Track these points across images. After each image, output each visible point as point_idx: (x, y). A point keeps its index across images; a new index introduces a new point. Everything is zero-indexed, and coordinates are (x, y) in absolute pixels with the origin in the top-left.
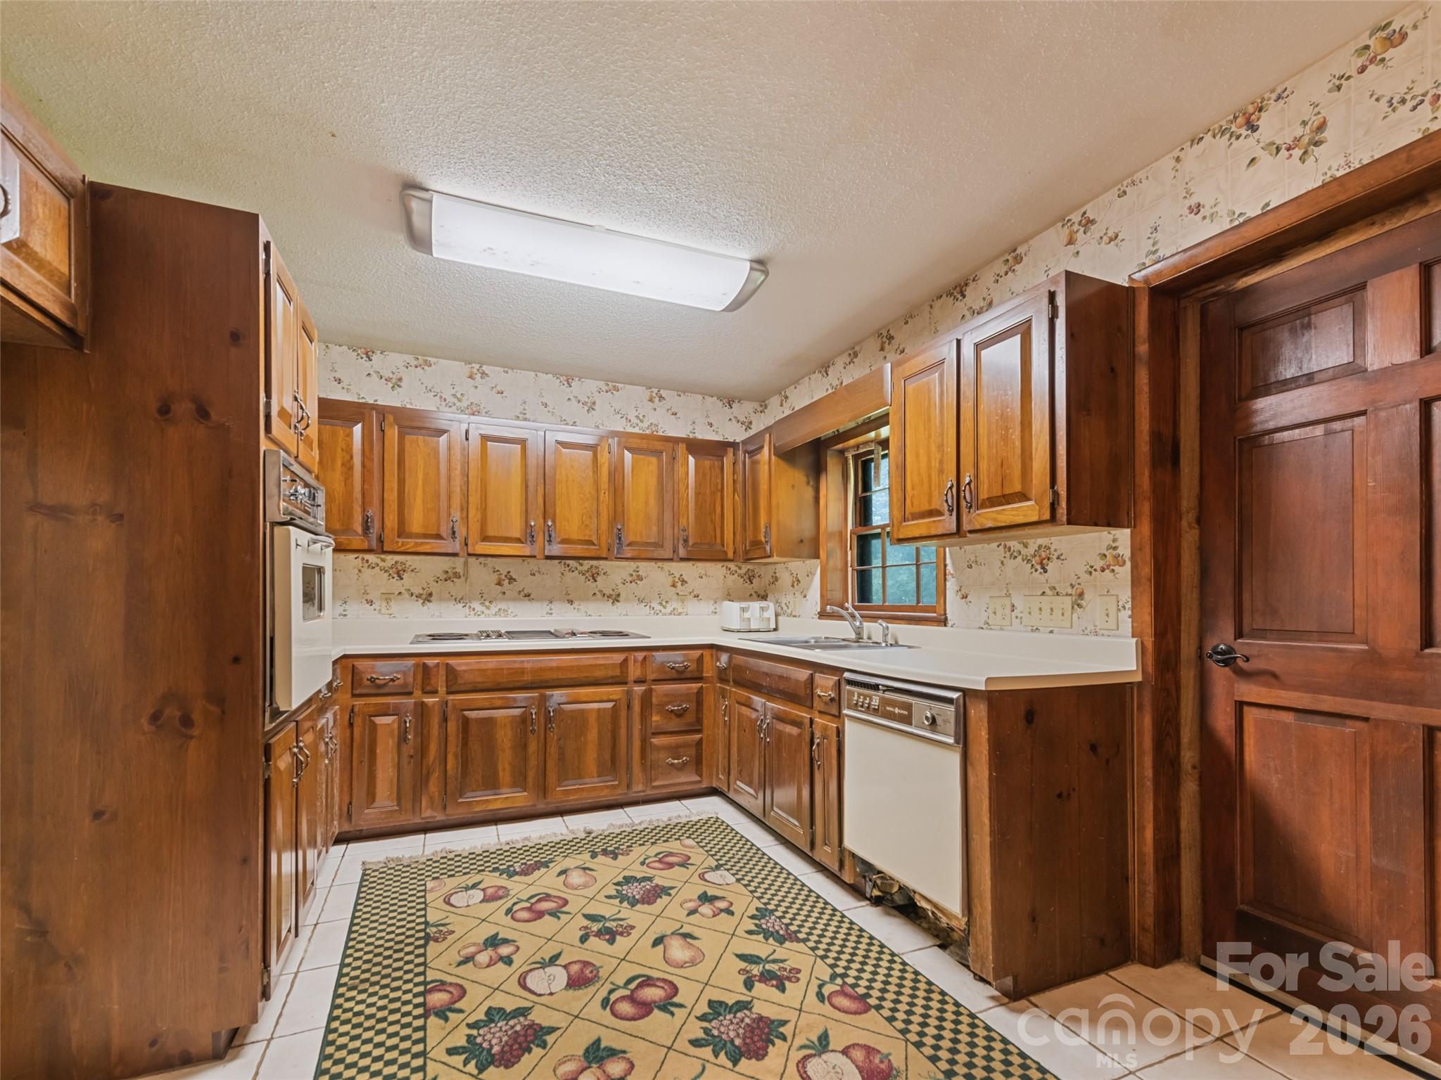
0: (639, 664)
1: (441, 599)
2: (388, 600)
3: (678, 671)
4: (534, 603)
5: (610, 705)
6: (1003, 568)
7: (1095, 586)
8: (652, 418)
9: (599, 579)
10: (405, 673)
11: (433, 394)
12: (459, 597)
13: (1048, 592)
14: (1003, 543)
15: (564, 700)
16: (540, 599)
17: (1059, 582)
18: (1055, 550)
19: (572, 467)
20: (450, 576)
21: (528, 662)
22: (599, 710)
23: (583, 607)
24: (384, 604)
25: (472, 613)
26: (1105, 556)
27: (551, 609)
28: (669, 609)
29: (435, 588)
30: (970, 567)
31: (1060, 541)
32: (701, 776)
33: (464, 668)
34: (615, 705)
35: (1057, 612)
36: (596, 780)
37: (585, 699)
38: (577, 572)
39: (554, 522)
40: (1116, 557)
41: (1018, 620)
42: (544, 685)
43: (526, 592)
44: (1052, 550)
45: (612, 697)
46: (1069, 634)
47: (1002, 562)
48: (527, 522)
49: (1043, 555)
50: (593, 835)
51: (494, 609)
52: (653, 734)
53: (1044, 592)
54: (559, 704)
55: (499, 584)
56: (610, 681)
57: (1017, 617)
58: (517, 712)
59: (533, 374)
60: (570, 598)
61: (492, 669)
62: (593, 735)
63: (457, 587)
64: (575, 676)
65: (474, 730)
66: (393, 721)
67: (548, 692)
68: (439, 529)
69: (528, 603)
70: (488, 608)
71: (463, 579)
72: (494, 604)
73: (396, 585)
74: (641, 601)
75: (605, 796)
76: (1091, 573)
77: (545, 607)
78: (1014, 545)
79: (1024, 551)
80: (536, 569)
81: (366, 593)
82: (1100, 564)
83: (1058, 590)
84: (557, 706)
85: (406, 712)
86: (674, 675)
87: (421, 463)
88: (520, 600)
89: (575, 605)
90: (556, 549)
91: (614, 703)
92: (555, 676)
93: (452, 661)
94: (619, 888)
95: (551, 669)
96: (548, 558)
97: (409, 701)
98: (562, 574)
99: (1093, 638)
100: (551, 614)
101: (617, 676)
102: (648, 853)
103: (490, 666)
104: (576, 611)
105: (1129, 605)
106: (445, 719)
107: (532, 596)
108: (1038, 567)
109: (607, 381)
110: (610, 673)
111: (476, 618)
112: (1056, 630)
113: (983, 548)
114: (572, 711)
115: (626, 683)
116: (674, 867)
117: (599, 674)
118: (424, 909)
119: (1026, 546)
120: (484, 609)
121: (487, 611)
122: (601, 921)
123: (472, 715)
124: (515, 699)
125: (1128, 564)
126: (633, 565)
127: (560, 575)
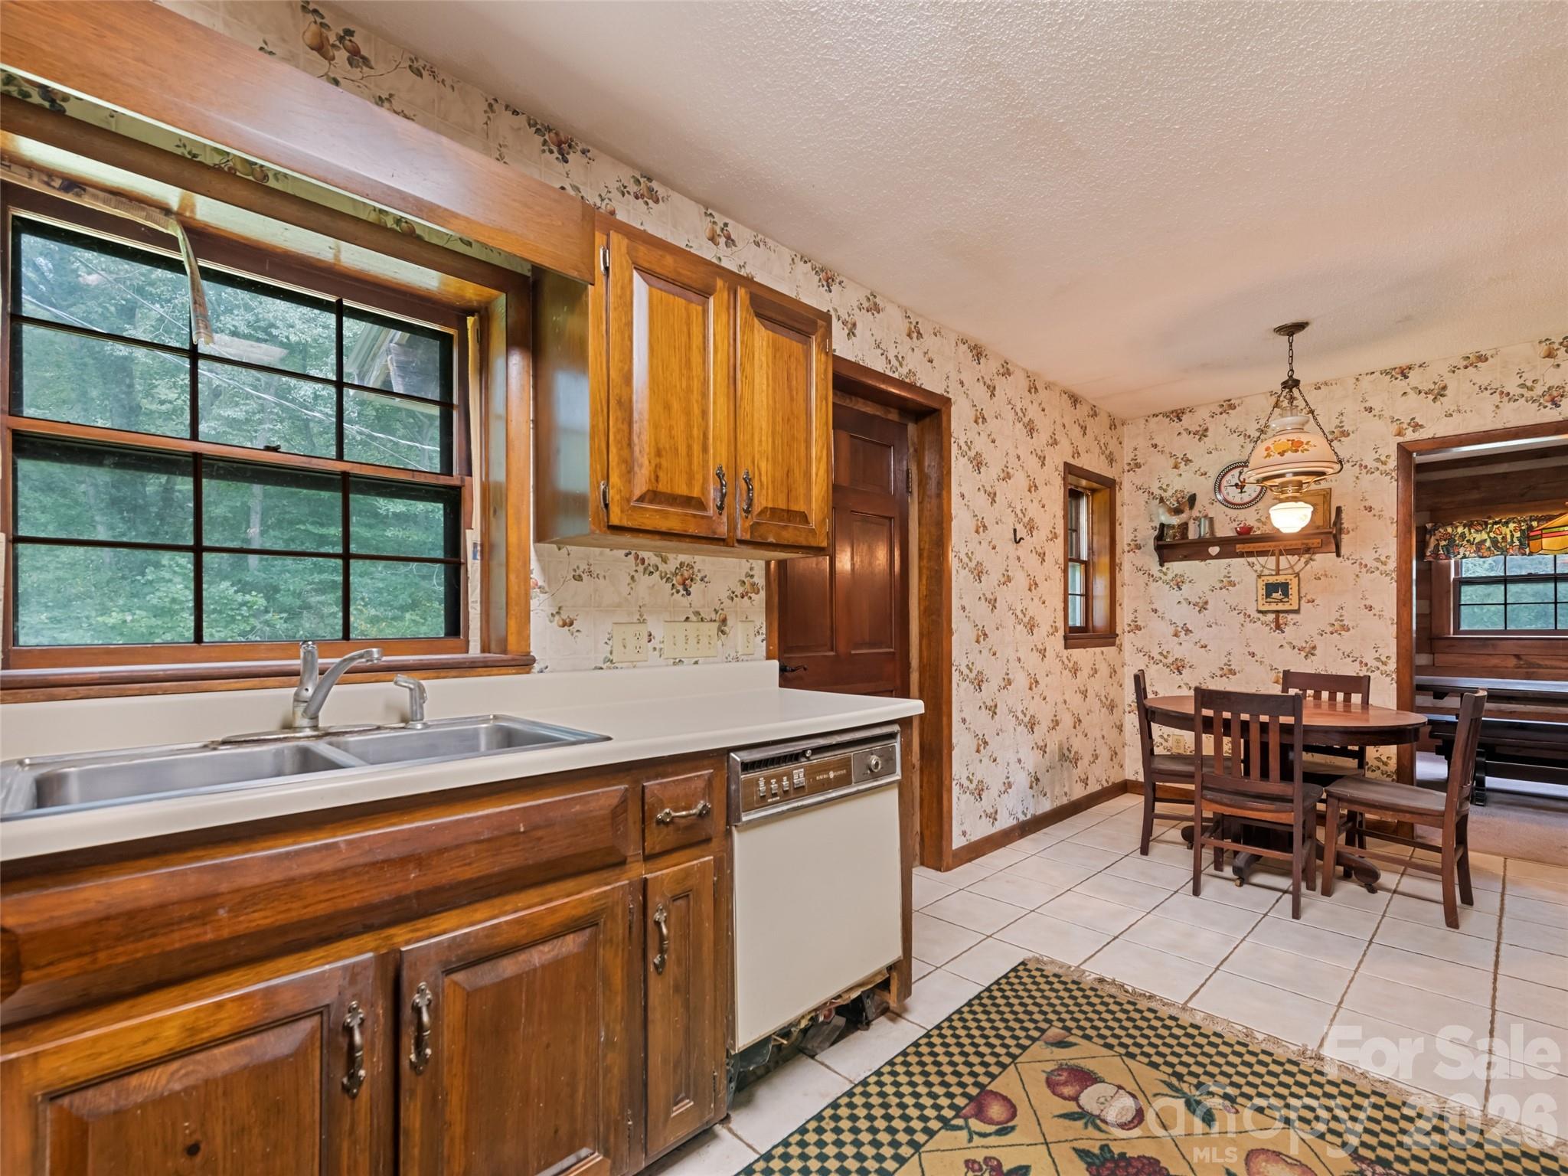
6: (633, 585)
7: (736, 612)
13: (693, 618)
14: (633, 552)
17: (704, 606)
18: (699, 571)
26: (744, 582)
30: (579, 578)
31: (704, 561)
35: (704, 640)
40: (753, 585)
41: (657, 653)
44: (696, 570)
46: (714, 663)
47: (633, 577)
49: (686, 574)
53: (688, 618)
57: (655, 649)
76: (732, 599)
78: (650, 557)
79: (662, 567)
82: (739, 590)
83: (703, 615)
99: (735, 665)
105: (764, 630)
108: (680, 588)
112: (701, 660)
113: (601, 554)
119: (665, 561)
125: (763, 593)
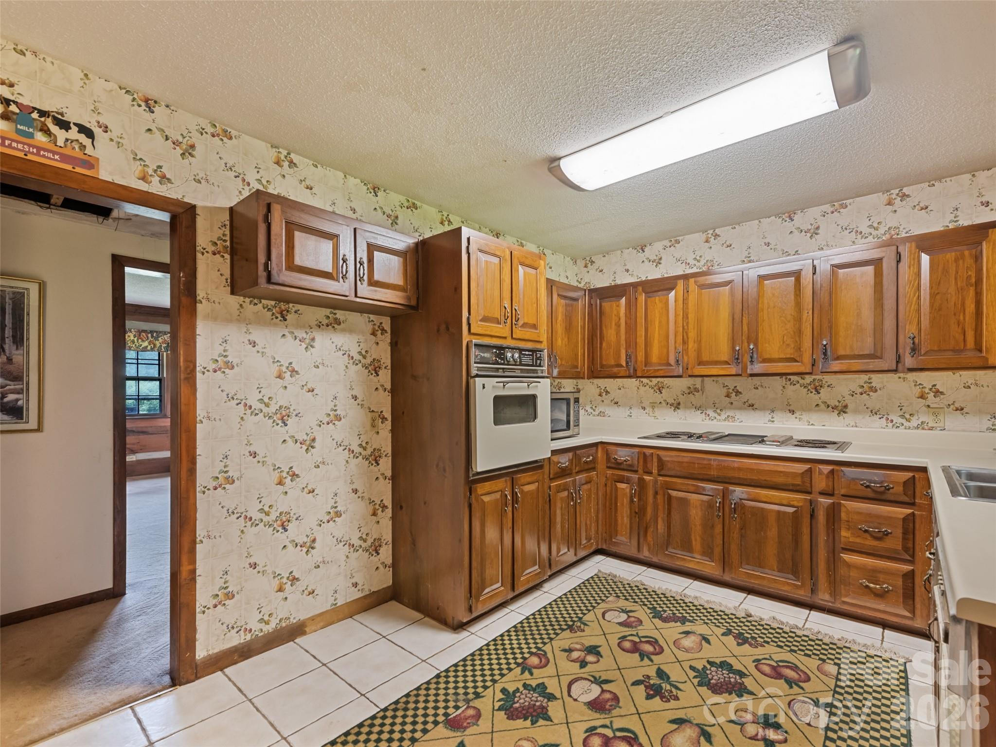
0: (824, 477)
1: (686, 407)
2: (653, 408)
3: (875, 491)
4: (757, 411)
5: (791, 510)
8: (891, 221)
9: (822, 391)
10: (632, 458)
11: (681, 262)
12: (698, 406)
15: (744, 496)
16: (763, 409)
19: (773, 295)
20: (693, 391)
21: (715, 460)
22: (779, 512)
23: (805, 417)
24: (651, 410)
25: (708, 418)
27: (772, 418)
28: (915, 422)
29: (682, 399)
32: (913, 612)
33: (667, 459)
34: (795, 511)
36: (776, 573)
37: (764, 500)
38: (798, 385)
39: (756, 345)
42: (727, 481)
43: (750, 402)
45: (795, 503)
48: (733, 348)
50: (749, 619)
51: (723, 416)
52: (843, 549)
54: (741, 499)
55: (728, 396)
56: (791, 488)
58: (705, 498)
59: (757, 222)
60: (791, 408)
61: (687, 462)
62: (772, 532)
63: (697, 398)
64: (754, 478)
65: (674, 504)
66: (627, 488)
67: (731, 488)
68: (668, 359)
69: (753, 412)
70: (719, 415)
71: (701, 392)
72: (724, 412)
73: (658, 397)
74: (874, 412)
75: (785, 591)
77: (767, 416)
80: (759, 383)
81: (641, 402)
84: (738, 501)
85: (633, 483)
86: (869, 493)
87: (657, 315)
88: (745, 409)
89: (797, 414)
90: (758, 368)
91: (795, 509)
92: (736, 475)
93: (661, 453)
94: (708, 666)
95: (734, 469)
96: (752, 375)
97: (635, 477)
98: (784, 387)
100: (773, 421)
101: (799, 485)
102: (773, 656)
103: (686, 460)
104: (797, 419)
106: (656, 493)
107: (755, 406)
109: (832, 203)
110: (790, 481)
111: (710, 422)
114: (753, 508)
115: (810, 493)
116: (780, 679)
117: (780, 480)
118: (589, 611)
120: (716, 415)
121: (718, 417)
122: (664, 680)
123: (674, 493)
124: (704, 488)
126: (864, 377)
127: (782, 388)
